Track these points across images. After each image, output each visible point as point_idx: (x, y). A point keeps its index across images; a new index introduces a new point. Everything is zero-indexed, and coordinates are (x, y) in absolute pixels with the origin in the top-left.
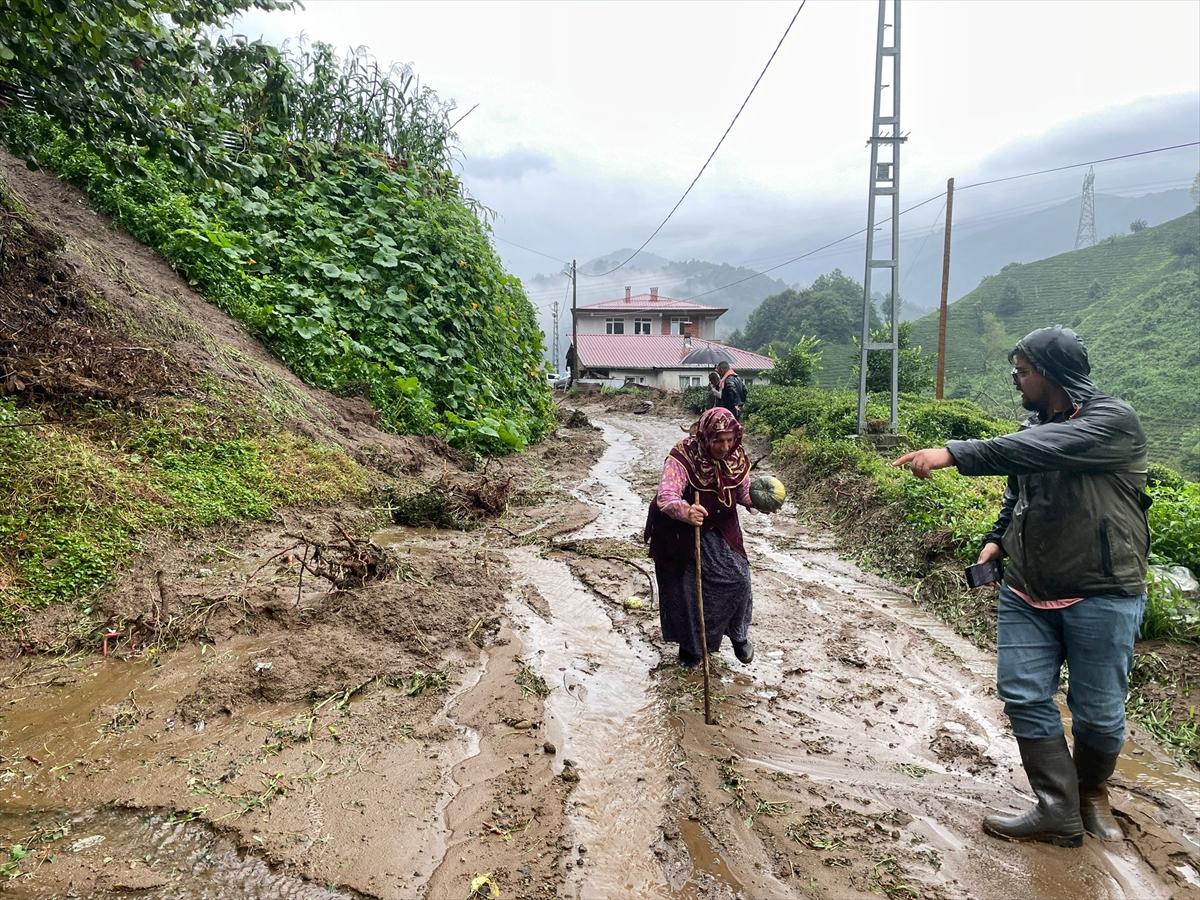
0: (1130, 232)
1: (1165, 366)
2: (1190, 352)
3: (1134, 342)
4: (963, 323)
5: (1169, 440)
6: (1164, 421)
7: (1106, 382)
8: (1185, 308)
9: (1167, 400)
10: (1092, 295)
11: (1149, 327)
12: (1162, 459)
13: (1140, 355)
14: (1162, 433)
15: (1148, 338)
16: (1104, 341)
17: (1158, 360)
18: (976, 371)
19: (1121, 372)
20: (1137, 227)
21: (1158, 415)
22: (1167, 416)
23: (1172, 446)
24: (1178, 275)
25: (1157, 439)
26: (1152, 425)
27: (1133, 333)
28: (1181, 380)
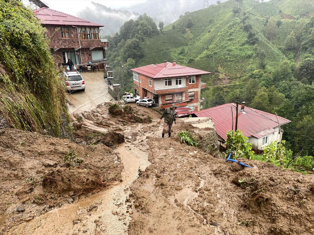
0: (217, 4)
1: (236, 46)
2: (242, 42)
3: (227, 39)
4: (178, 30)
5: (239, 67)
6: (237, 61)
7: (222, 50)
8: (239, 29)
9: (238, 55)
10: (210, 22)
11: (231, 35)
12: (239, 72)
13: (229, 42)
14: (237, 65)
15: (231, 37)
16: (220, 38)
17: (234, 44)
18: (184, 45)
19: (225, 47)
20: (218, 3)
21: (236, 60)
22: (238, 60)
23: (240, 68)
24: (236, 19)
25: (237, 66)
26: (235, 63)
27: (227, 36)
28: (240, 50)
